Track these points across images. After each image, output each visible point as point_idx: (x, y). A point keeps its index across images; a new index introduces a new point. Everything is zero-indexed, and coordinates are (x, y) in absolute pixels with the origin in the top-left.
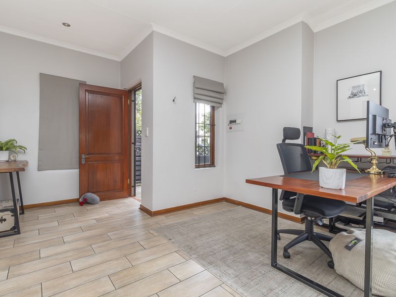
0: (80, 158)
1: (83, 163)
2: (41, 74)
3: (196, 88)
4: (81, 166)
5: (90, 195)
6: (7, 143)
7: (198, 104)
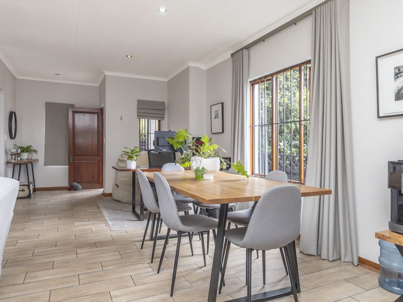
0: (69, 158)
1: (71, 161)
2: (46, 103)
3: (139, 109)
4: (70, 164)
5: (75, 183)
6: (27, 148)
7: (141, 120)
